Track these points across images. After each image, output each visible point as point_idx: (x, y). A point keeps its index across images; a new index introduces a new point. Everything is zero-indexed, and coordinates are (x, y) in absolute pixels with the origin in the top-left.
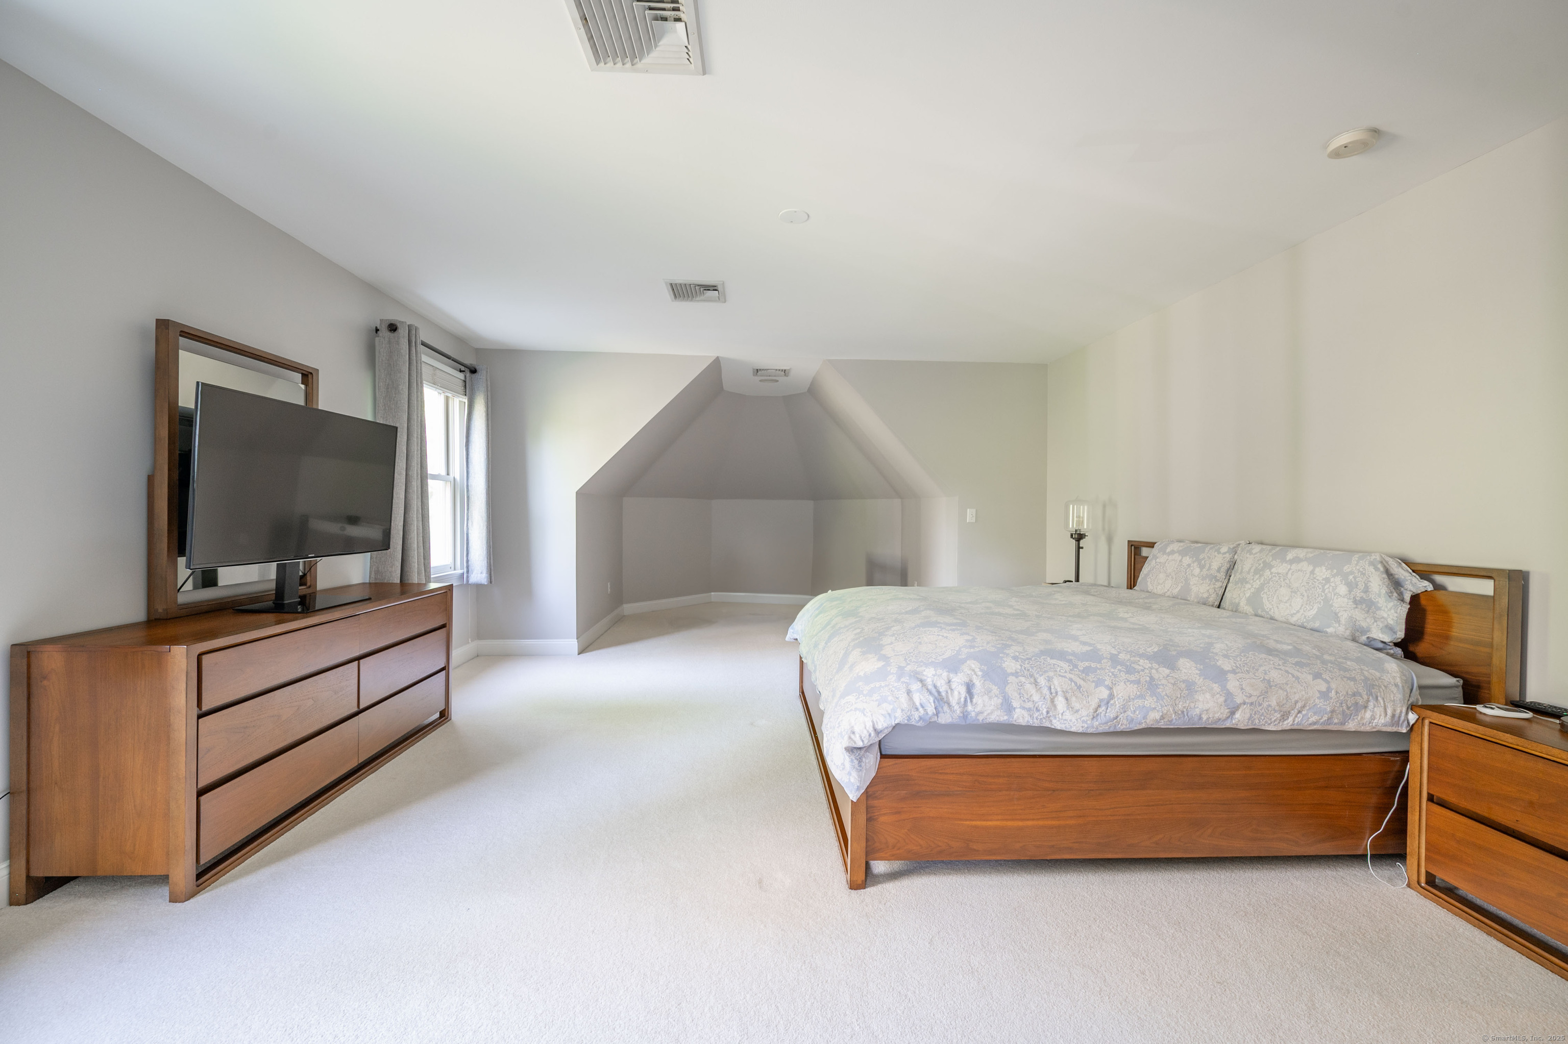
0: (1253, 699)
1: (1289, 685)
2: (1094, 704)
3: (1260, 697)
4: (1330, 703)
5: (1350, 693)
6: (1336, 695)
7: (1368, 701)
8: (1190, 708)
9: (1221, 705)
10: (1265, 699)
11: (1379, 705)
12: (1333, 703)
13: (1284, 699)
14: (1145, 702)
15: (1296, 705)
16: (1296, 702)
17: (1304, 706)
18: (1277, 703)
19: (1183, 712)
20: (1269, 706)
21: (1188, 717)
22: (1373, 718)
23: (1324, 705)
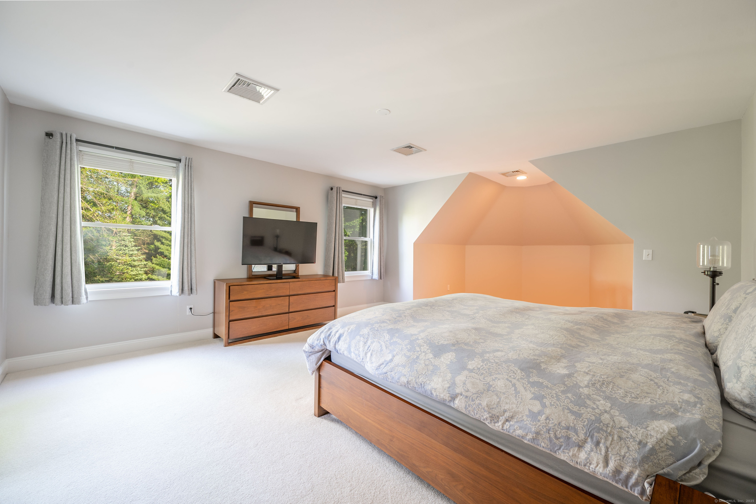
0: (469, 394)
1: (505, 395)
2: (381, 362)
3: (474, 395)
4: (536, 425)
5: (564, 425)
6: (546, 420)
7: (585, 441)
8: (426, 384)
9: (445, 389)
10: (479, 398)
11: (598, 452)
12: (540, 426)
13: (495, 404)
14: (403, 370)
15: (504, 413)
16: (505, 411)
17: (512, 417)
18: (487, 404)
19: (421, 384)
20: (480, 404)
21: (424, 389)
22: (588, 462)
23: (530, 424)
